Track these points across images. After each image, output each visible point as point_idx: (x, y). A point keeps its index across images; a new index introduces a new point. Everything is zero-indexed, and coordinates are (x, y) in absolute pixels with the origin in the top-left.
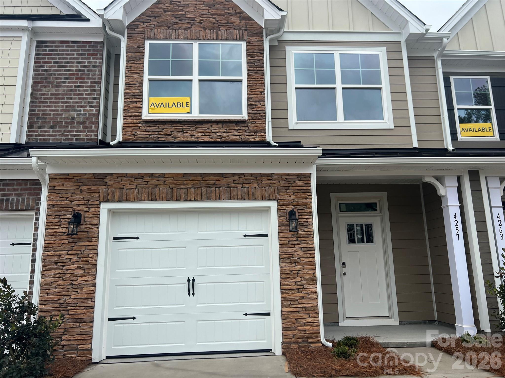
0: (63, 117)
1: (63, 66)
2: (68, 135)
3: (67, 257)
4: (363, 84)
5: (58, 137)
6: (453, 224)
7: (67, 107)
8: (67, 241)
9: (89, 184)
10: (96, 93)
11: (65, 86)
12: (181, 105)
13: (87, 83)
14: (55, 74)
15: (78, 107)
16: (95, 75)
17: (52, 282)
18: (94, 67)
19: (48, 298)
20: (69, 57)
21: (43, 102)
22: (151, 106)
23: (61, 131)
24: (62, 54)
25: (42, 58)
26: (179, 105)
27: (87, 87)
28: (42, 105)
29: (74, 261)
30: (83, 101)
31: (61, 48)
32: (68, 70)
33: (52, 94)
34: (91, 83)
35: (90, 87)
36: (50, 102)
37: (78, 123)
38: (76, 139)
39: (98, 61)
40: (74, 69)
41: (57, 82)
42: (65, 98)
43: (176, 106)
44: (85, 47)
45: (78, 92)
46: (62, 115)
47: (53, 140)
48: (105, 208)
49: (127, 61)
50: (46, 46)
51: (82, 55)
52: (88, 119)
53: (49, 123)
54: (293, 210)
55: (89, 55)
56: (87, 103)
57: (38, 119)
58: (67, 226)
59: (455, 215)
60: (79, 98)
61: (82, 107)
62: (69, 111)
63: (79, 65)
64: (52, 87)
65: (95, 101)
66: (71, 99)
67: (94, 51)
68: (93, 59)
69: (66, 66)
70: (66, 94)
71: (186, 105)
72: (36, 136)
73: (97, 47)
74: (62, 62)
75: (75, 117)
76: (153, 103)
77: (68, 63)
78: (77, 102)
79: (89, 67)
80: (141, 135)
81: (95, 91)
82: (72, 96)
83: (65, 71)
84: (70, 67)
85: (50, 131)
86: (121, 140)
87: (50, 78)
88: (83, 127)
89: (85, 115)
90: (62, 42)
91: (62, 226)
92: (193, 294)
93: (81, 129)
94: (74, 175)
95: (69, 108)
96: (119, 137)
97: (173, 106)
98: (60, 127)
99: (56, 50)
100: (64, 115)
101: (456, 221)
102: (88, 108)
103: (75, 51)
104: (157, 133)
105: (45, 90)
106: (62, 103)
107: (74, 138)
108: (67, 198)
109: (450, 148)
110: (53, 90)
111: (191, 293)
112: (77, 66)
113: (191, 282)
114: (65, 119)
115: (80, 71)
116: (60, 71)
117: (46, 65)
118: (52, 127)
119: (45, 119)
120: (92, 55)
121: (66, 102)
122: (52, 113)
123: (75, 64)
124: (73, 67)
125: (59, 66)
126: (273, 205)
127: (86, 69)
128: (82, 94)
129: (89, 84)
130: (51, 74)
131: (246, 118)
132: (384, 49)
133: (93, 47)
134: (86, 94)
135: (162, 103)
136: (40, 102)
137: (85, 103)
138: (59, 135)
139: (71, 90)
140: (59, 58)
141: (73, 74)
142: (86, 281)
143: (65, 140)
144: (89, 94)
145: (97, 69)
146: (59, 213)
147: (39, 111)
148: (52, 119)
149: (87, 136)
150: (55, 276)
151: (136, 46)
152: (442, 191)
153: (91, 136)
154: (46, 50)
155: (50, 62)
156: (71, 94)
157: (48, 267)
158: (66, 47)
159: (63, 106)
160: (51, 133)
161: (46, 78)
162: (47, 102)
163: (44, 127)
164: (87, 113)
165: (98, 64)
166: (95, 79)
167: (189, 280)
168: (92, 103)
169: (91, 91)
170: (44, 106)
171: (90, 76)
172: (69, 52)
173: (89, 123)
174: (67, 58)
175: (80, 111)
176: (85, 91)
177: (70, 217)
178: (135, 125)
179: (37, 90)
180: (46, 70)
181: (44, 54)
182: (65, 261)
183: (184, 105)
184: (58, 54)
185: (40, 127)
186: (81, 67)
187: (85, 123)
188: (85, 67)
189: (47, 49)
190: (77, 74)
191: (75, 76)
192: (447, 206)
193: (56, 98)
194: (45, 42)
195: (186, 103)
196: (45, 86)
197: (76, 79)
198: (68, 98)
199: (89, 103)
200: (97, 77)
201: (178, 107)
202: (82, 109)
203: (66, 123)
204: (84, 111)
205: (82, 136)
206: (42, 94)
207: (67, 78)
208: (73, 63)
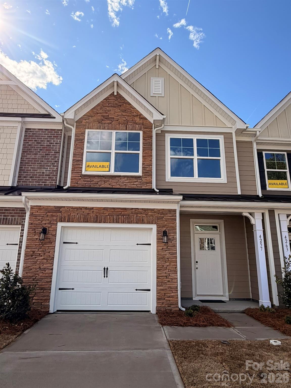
0: (38, 171)
1: (39, 143)
2: (40, 182)
3: (38, 252)
4: (210, 157)
5: (34, 183)
6: (259, 241)
7: (40, 166)
8: (38, 244)
9: (52, 212)
10: (57, 158)
11: (40, 154)
12: (104, 166)
13: (52, 153)
14: (34, 147)
15: (46, 166)
16: (56, 148)
17: (29, 266)
18: (56, 143)
19: (27, 275)
20: (43, 138)
21: (27, 163)
22: (87, 167)
23: (36, 180)
24: (39, 136)
25: (28, 138)
26: (103, 167)
27: (52, 155)
28: (27, 164)
29: (42, 255)
30: (49, 163)
31: (38, 133)
32: (42, 145)
33: (32, 159)
34: (54, 152)
35: (54, 155)
36: (31, 163)
37: (46, 175)
38: (44, 185)
39: (59, 140)
40: (45, 145)
41: (36, 152)
42: (40, 161)
43: (102, 167)
44: (52, 132)
45: (46, 158)
46: (37, 170)
47: (32, 184)
48: (60, 225)
49: (75, 141)
50: (31, 132)
51: (50, 137)
52: (51, 173)
53: (30, 175)
54: (165, 230)
55: (54, 137)
56: (51, 164)
57: (24, 172)
58: (39, 235)
59: (260, 236)
60: (47, 161)
61: (48, 166)
62: (41, 168)
63: (48, 142)
64: (33, 154)
65: (56, 163)
66: (43, 161)
67: (57, 134)
68: (56, 139)
69: (41, 143)
70: (40, 159)
71: (107, 166)
72: (22, 182)
73: (59, 132)
74: (39, 141)
75: (45, 172)
76: (88, 165)
77: (42, 141)
78: (46, 164)
79: (53, 143)
80: (81, 183)
81: (56, 157)
82: (44, 160)
83: (40, 145)
84: (43, 143)
85: (30, 179)
86: (69, 186)
87: (32, 149)
88: (49, 178)
89: (50, 171)
90: (39, 129)
91: (36, 235)
92: (107, 277)
93: (47, 179)
94: (44, 207)
96: (68, 184)
97: (99, 167)
98: (36, 177)
99: (36, 134)
100: (38, 170)
101: (261, 240)
102: (52, 167)
103: (46, 134)
104: (89, 182)
105: (28, 156)
106: (38, 163)
107: (43, 184)
108: (39, 219)
109: (260, 195)
110: (33, 157)
111: (106, 276)
112: (47, 143)
113: (106, 270)
114: (38, 173)
115: (48, 146)
116: (38, 145)
117: (30, 142)
118: (31, 177)
119: (28, 173)
120: (56, 137)
121: (40, 163)
122: (32, 169)
123: (46, 142)
124: (44, 143)
125: (37, 143)
126: (154, 227)
127: (52, 145)
128: (49, 159)
129: (53, 153)
130: (32, 147)
131: (141, 175)
132: (223, 136)
133: (56, 132)
134: (51, 159)
135: (94, 165)
136: (25, 163)
137: (50, 164)
139: (43, 157)
140: (37, 139)
141: (45, 148)
142: (48, 267)
143: (38, 185)
144: (53, 159)
145: (58, 145)
146: (34, 228)
147: (25, 168)
148: (32, 173)
149: (50, 183)
150: (31, 263)
151: (81, 133)
152: (253, 222)
153: (53, 183)
155: (32, 141)
156: (42, 159)
157: (27, 258)
158: (42, 132)
159: (38, 166)
160: (31, 180)
161: (30, 149)
162: (29, 163)
163: (27, 177)
164: (51, 170)
165: (58, 142)
166: (56, 150)
167: (104, 269)
168: (54, 164)
169: (54, 157)
170: (27, 165)
171: (54, 149)
172: (43, 135)
173: (52, 175)
174: (42, 139)
175: (47, 168)
176: (50, 157)
177: (41, 230)
178: (77, 178)
179: (24, 156)
180: (30, 145)
181: (29, 136)
182: (37, 255)
183: (106, 167)
184: (37, 136)
185: (25, 177)
186: (49, 143)
187: (50, 175)
188: (51, 143)
189: (31, 133)
190: (47, 148)
191: (46, 149)
192: (256, 230)
193: (34, 161)
194: (30, 129)
195: (107, 165)
196: (29, 154)
197: (46, 150)
198: (41, 161)
199: (52, 164)
200: (58, 149)
201: (102, 168)
202: (49, 167)
203: (39, 175)
204: (50, 168)
205: (48, 183)
206: (27, 159)
207: (41, 150)
208: (45, 141)
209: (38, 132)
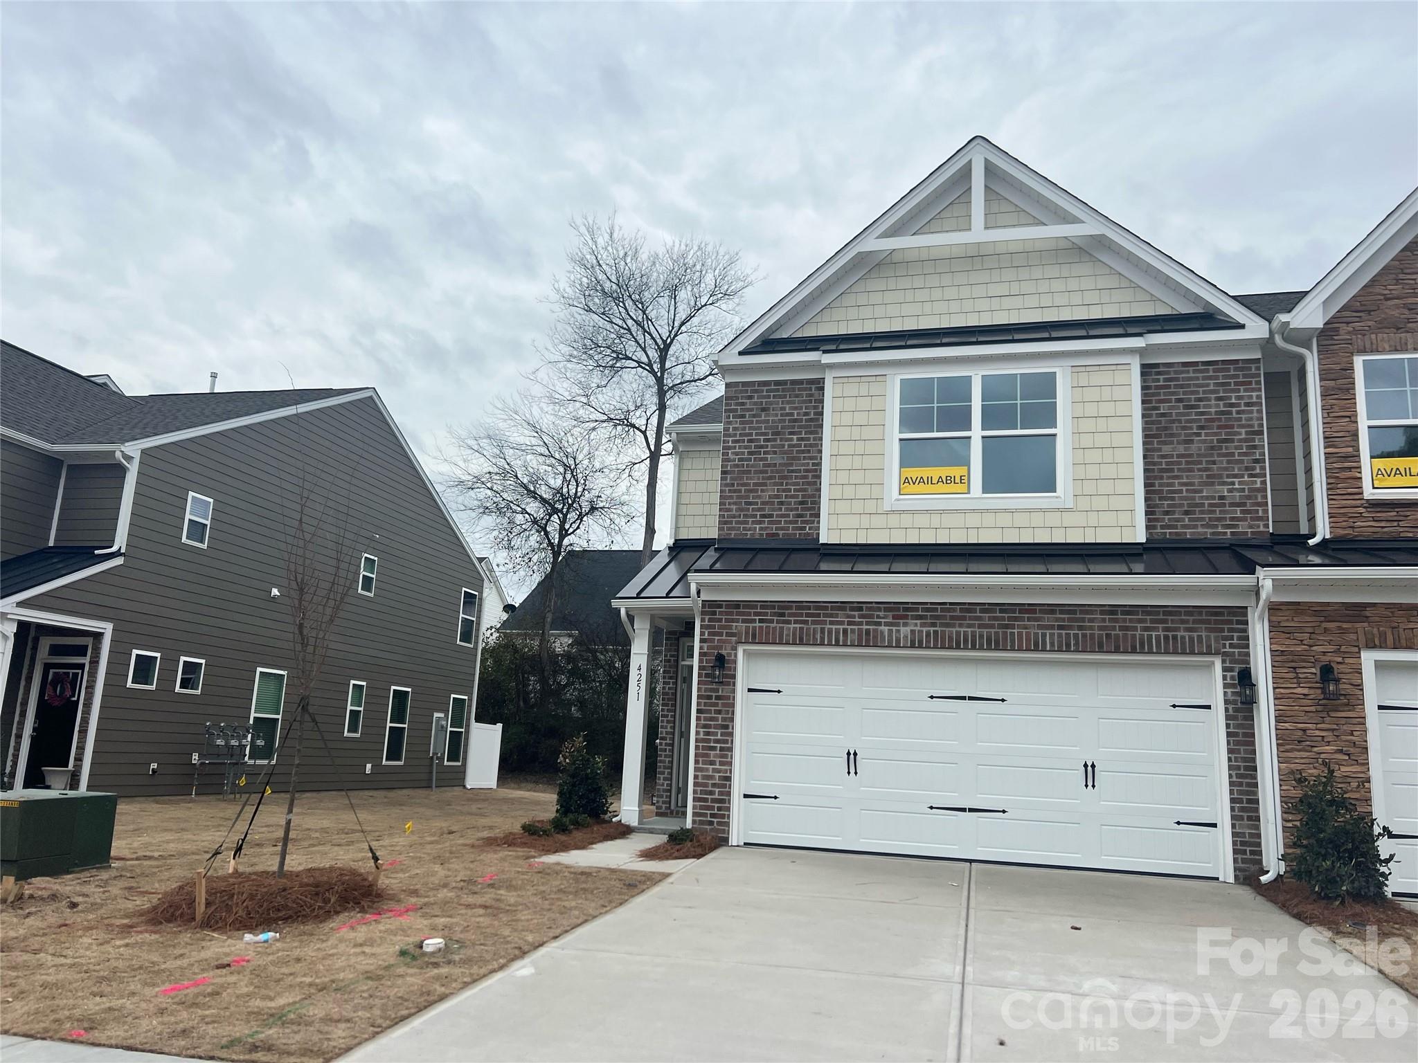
0: (1205, 494)
1: (1192, 407)
2: (1217, 526)
3: (1318, 733)
5: (1200, 530)
7: (1208, 476)
8: (1313, 709)
9: (1338, 619)
10: (1257, 451)
11: (1199, 441)
13: (1240, 434)
14: (1180, 421)
15: (1228, 476)
16: (1251, 419)
18: (1247, 404)
20: (1201, 390)
21: (1166, 470)
22: (1377, 474)
23: (1203, 519)
24: (1189, 386)
25: (1153, 395)
27: (1240, 441)
28: (1165, 475)
29: (1328, 740)
30: (1236, 467)
31: (1184, 375)
32: (1202, 413)
33: (1179, 456)
34: (1247, 433)
35: (1245, 440)
36: (1179, 470)
37: (1232, 505)
39: (1254, 394)
40: (1213, 410)
41: (1186, 435)
42: (1204, 463)
44: (1228, 370)
45: (1224, 451)
46: (1201, 491)
47: (1191, 534)
48: (1367, 658)
50: (1159, 373)
51: (1223, 384)
52: (1249, 497)
53: (1181, 505)
55: (1236, 384)
56: (1243, 469)
57: (1160, 499)
60: (1229, 462)
61: (1235, 476)
62: (1212, 484)
63: (1221, 403)
64: (1179, 443)
65: (1258, 466)
66: (1214, 463)
67: (1244, 376)
68: (1245, 390)
69: (1198, 407)
70: (1205, 456)
72: (1162, 527)
73: (1250, 369)
74: (1190, 400)
75: (1226, 494)
76: (1379, 469)
77: (1200, 400)
78: (1226, 469)
79: (1238, 405)
80: (1368, 527)
81: (1255, 447)
82: (1216, 458)
83: (1197, 414)
84: (1205, 406)
85: (1184, 519)
86: (1328, 536)
87: (1171, 428)
88: (1242, 511)
89: (1243, 490)
90: (1186, 364)
91: (1301, 685)
93: (1239, 515)
95: (1212, 480)
96: (1323, 531)
98: (1202, 512)
99: (1177, 379)
100: (1205, 491)
102: (1246, 478)
103: (1210, 378)
104: (1395, 524)
105: (1166, 449)
106: (1199, 470)
107: (1229, 531)
108: (1302, 641)
110: (1181, 449)
112: (1218, 406)
114: (1207, 498)
115: (1223, 413)
116: (1188, 414)
117: (1162, 405)
118: (1186, 513)
119: (1173, 499)
120: (1243, 383)
121: (1206, 470)
122: (1184, 488)
123: (1213, 402)
124: (1210, 406)
125: (1186, 407)
127: (1234, 410)
128: (1233, 454)
129: (1243, 436)
130: (1173, 421)
133: (1242, 369)
135: (1398, 469)
136: (1162, 470)
137: (1239, 469)
138: (1202, 525)
139: (1212, 448)
140: (1184, 393)
141: (1212, 420)
142: (1354, 773)
143: (1213, 534)
144: (1245, 454)
145: (1255, 408)
146: (1293, 665)
147: (1160, 485)
148: (1186, 498)
149: (1251, 527)
150: (1303, 761)
151: (1338, 368)
153: (1259, 527)
154: (1158, 380)
155: (1169, 401)
156: (1212, 455)
157: (1288, 747)
158: (1194, 371)
159: (1201, 477)
160: (1187, 522)
161: (1166, 428)
162: (1172, 470)
163: (1174, 513)
164: (1246, 487)
165: (1254, 400)
166: (1252, 426)
168: (1254, 468)
169: (1247, 447)
170: (1169, 478)
171: (1243, 422)
172: (1201, 382)
173: (1252, 504)
174: (1198, 392)
175: (1233, 484)
176: (1236, 448)
177: (1315, 670)
178: (1351, 510)
179: (1154, 450)
180: (1163, 415)
181: (1157, 387)
182: (1314, 739)
184: (1182, 386)
185: (1167, 513)
186: (1225, 405)
187: (1244, 504)
188: (1232, 405)
189: (1161, 377)
190: (1220, 420)
191: (1216, 424)
193: (1188, 463)
194: (1157, 365)
196: (1165, 443)
197: (1219, 427)
198: (1208, 462)
199: (1247, 469)
200: (1256, 423)
202: (1236, 480)
203: (1211, 505)
204: (1240, 483)
205: (1243, 527)
206: (1163, 457)
207: (1202, 428)
208: (1210, 400)
209: (1182, 372)
